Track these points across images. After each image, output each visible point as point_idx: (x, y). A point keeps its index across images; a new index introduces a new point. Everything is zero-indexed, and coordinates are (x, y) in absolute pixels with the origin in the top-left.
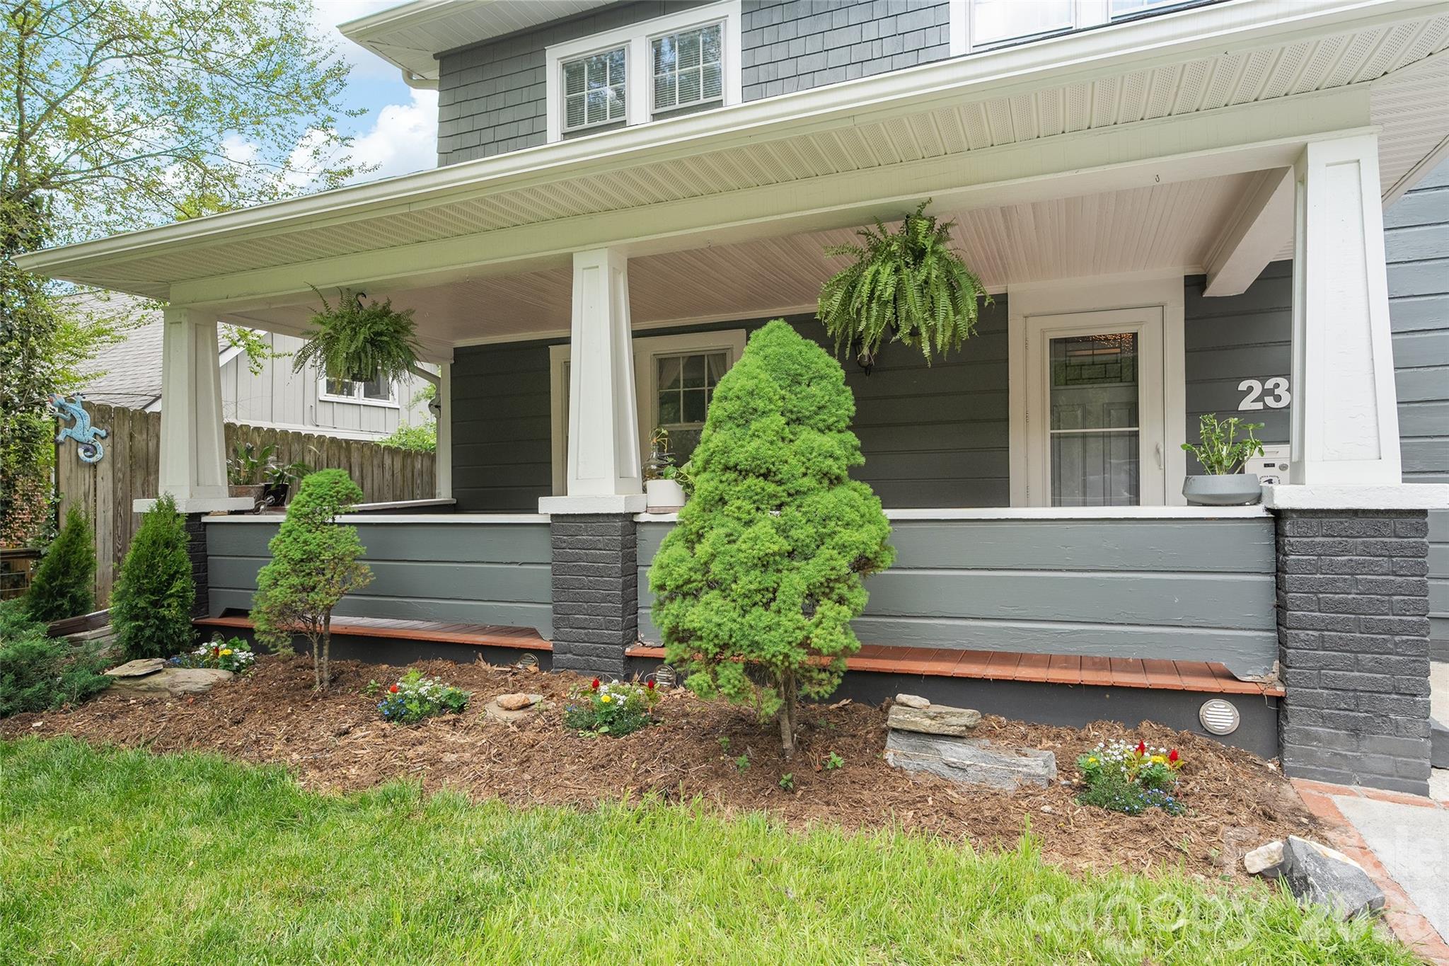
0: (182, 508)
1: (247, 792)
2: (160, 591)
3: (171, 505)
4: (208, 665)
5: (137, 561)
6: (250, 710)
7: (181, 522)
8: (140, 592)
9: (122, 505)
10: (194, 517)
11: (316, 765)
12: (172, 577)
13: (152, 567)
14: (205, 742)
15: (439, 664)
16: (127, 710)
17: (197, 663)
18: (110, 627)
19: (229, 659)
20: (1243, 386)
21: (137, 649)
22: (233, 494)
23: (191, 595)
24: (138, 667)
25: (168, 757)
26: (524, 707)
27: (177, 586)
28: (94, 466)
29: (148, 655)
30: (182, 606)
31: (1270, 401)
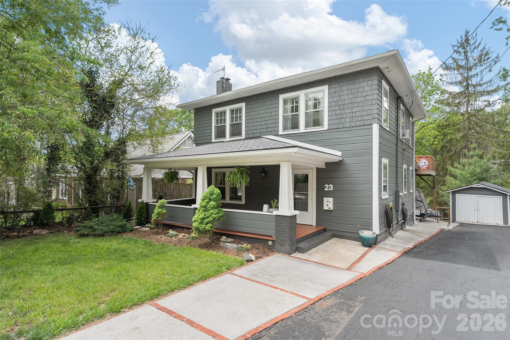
0: (145, 202)
1: (147, 243)
2: (141, 215)
3: (143, 201)
4: (147, 227)
5: (138, 210)
6: (151, 234)
7: (145, 204)
8: (138, 215)
9: (137, 200)
10: (147, 203)
11: (157, 241)
12: (143, 213)
13: (140, 212)
14: (145, 237)
15: (179, 229)
16: (136, 233)
17: (146, 227)
18: (134, 221)
19: (150, 227)
20: (325, 186)
21: (138, 225)
22: (153, 199)
23: (146, 216)
24: (138, 227)
25: (140, 239)
26: (184, 236)
27: (144, 215)
28: (133, 190)
29: (139, 225)
30: (144, 218)
31: (330, 189)
